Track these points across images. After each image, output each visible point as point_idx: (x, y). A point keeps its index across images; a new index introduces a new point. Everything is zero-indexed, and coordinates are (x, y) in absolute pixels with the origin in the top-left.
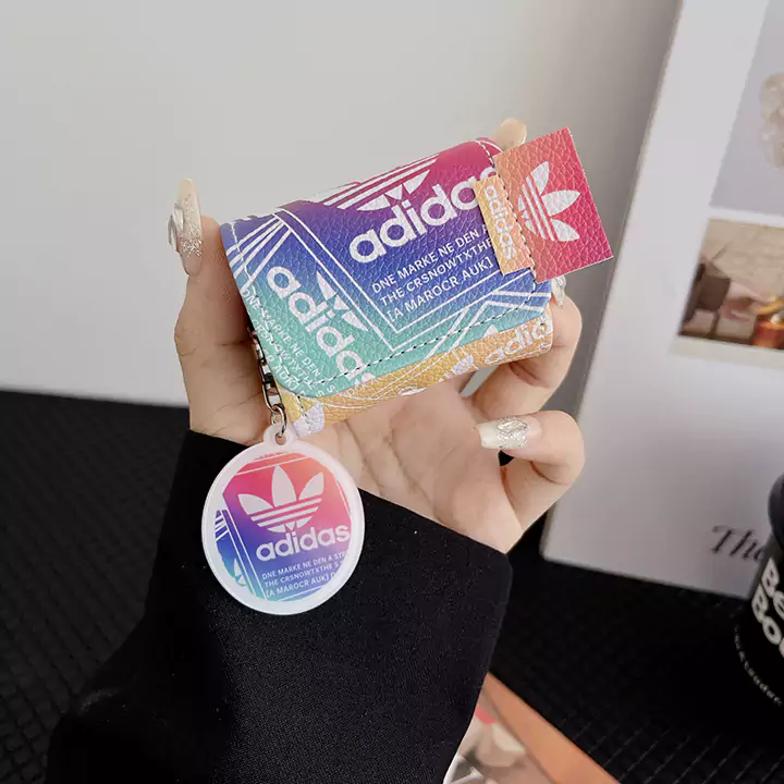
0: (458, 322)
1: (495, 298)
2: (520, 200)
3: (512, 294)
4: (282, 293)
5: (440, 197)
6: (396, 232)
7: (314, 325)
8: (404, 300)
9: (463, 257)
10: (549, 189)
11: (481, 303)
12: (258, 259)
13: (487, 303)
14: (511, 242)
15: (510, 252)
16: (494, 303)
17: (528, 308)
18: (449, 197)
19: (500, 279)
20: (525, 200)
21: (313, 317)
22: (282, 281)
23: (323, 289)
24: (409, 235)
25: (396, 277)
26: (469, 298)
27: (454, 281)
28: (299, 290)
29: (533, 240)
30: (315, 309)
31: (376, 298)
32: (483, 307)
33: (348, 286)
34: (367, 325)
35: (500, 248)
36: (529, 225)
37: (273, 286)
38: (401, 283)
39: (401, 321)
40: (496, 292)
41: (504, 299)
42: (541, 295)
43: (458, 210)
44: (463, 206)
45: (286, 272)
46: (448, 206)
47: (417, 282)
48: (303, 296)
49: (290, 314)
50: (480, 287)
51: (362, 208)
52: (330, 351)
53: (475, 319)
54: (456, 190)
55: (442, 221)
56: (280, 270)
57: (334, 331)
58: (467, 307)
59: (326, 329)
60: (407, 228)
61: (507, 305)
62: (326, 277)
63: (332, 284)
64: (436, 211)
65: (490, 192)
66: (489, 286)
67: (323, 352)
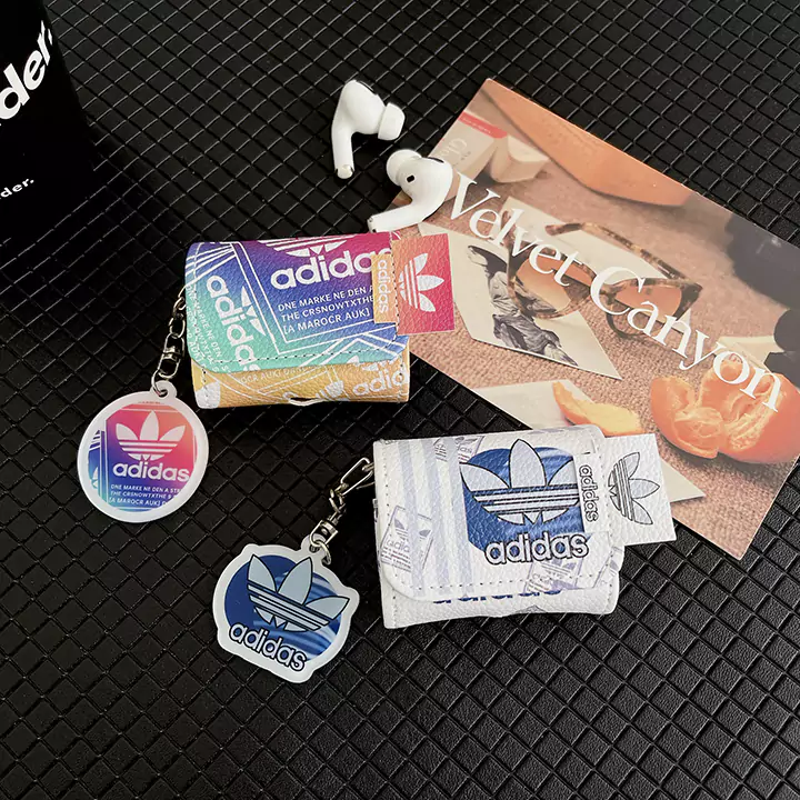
0: (333, 346)
1: (364, 338)
2: (401, 275)
3: (377, 338)
4: (213, 294)
5: (346, 259)
6: (308, 275)
7: (228, 322)
8: (298, 321)
9: (350, 303)
10: (423, 273)
11: (353, 339)
12: (206, 267)
13: (358, 339)
14: (386, 302)
15: (383, 308)
16: (362, 341)
17: (386, 351)
18: (353, 261)
19: (372, 326)
20: (405, 276)
21: (230, 316)
22: (216, 286)
23: (243, 299)
24: (316, 278)
25: (297, 304)
26: (345, 333)
27: (338, 317)
28: (226, 295)
29: (402, 304)
30: (233, 310)
31: (278, 315)
32: (353, 342)
33: (261, 300)
34: (266, 331)
35: (377, 303)
36: (402, 293)
37: (209, 288)
38: (300, 309)
39: (291, 335)
40: (366, 334)
41: (371, 340)
42: (397, 344)
43: (356, 271)
44: (360, 269)
45: (222, 281)
46: (350, 266)
47: (311, 312)
48: (227, 299)
49: (214, 309)
50: (356, 328)
51: (290, 253)
52: (234, 342)
53: (346, 348)
54: (359, 258)
55: (343, 275)
56: (218, 278)
57: (241, 329)
58: (342, 339)
59: (236, 326)
60: (316, 274)
61: (371, 345)
62: (248, 291)
63: (251, 297)
64: (341, 268)
65: (381, 265)
66: (363, 328)
67: (229, 341)
